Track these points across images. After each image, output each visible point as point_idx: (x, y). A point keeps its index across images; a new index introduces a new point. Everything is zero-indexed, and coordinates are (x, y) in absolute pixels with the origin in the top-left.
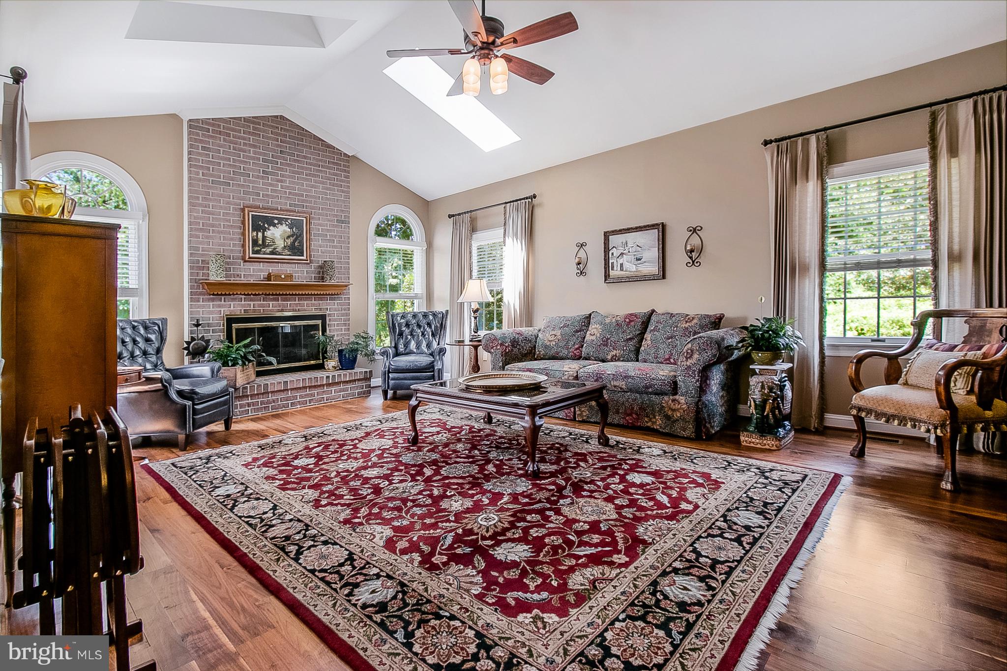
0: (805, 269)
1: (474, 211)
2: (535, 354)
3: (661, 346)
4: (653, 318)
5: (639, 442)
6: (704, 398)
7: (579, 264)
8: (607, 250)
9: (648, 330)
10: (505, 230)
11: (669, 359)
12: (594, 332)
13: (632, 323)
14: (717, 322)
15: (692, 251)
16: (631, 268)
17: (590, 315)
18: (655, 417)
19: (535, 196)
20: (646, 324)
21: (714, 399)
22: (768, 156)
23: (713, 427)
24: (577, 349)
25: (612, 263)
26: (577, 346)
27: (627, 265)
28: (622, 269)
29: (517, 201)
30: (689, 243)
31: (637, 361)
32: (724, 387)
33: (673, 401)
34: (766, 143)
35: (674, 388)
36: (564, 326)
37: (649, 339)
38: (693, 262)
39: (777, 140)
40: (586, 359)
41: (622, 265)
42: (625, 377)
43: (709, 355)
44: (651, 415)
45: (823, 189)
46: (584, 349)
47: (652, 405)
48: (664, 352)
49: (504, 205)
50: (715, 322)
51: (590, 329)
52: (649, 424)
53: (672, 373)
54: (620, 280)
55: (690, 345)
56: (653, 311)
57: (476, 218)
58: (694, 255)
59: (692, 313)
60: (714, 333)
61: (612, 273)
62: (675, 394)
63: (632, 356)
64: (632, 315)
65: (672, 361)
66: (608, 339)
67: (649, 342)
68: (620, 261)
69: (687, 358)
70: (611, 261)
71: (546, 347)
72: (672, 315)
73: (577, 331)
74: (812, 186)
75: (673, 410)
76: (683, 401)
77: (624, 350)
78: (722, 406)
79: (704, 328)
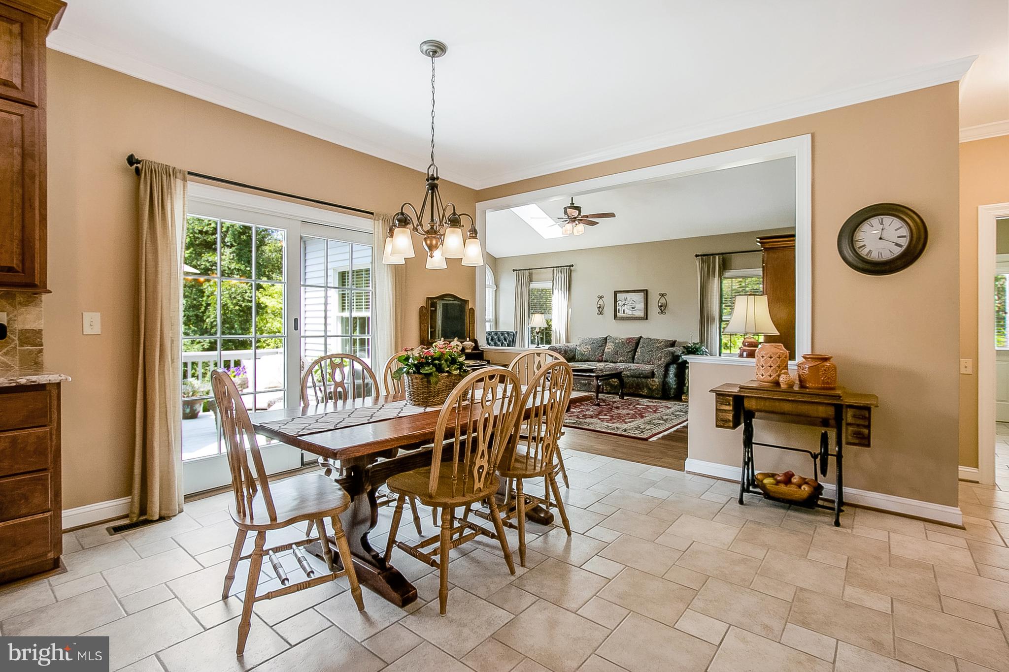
0: (714, 319)
1: (531, 269)
2: (575, 359)
3: (646, 356)
4: (641, 341)
5: (637, 399)
6: (666, 380)
7: (599, 308)
8: (615, 301)
9: (639, 347)
10: (553, 284)
11: (650, 362)
12: (609, 348)
13: (631, 343)
14: (673, 344)
15: (661, 306)
16: (629, 312)
17: (607, 337)
18: (644, 389)
19: (572, 266)
20: (637, 344)
21: (671, 381)
22: (697, 262)
23: (670, 394)
24: (600, 356)
25: (619, 309)
26: (600, 355)
27: (627, 311)
28: (624, 313)
29: (561, 267)
30: (660, 301)
31: (633, 363)
32: (676, 375)
33: (653, 381)
34: (697, 256)
35: (652, 375)
36: (592, 344)
37: (639, 351)
38: (662, 312)
39: (701, 255)
40: (605, 361)
41: (624, 310)
42: (630, 369)
43: (668, 359)
44: (642, 389)
45: (721, 283)
46: (604, 357)
47: (642, 383)
48: (647, 358)
49: (553, 269)
50: (672, 344)
51: (607, 345)
52: (641, 393)
53: (652, 368)
54: (623, 319)
55: (660, 354)
56: (641, 337)
57: (532, 273)
58: (663, 308)
59: (661, 338)
60: (673, 349)
61: (618, 314)
62: (653, 377)
63: (631, 361)
64: (630, 338)
65: (651, 363)
66: (618, 351)
67: (640, 353)
68: (623, 308)
69: (659, 360)
70: (618, 308)
71: (583, 355)
72: (651, 340)
73: (600, 347)
74: (716, 279)
75: (653, 385)
76: (657, 381)
77: (626, 357)
78: (675, 385)
79: (666, 347)
